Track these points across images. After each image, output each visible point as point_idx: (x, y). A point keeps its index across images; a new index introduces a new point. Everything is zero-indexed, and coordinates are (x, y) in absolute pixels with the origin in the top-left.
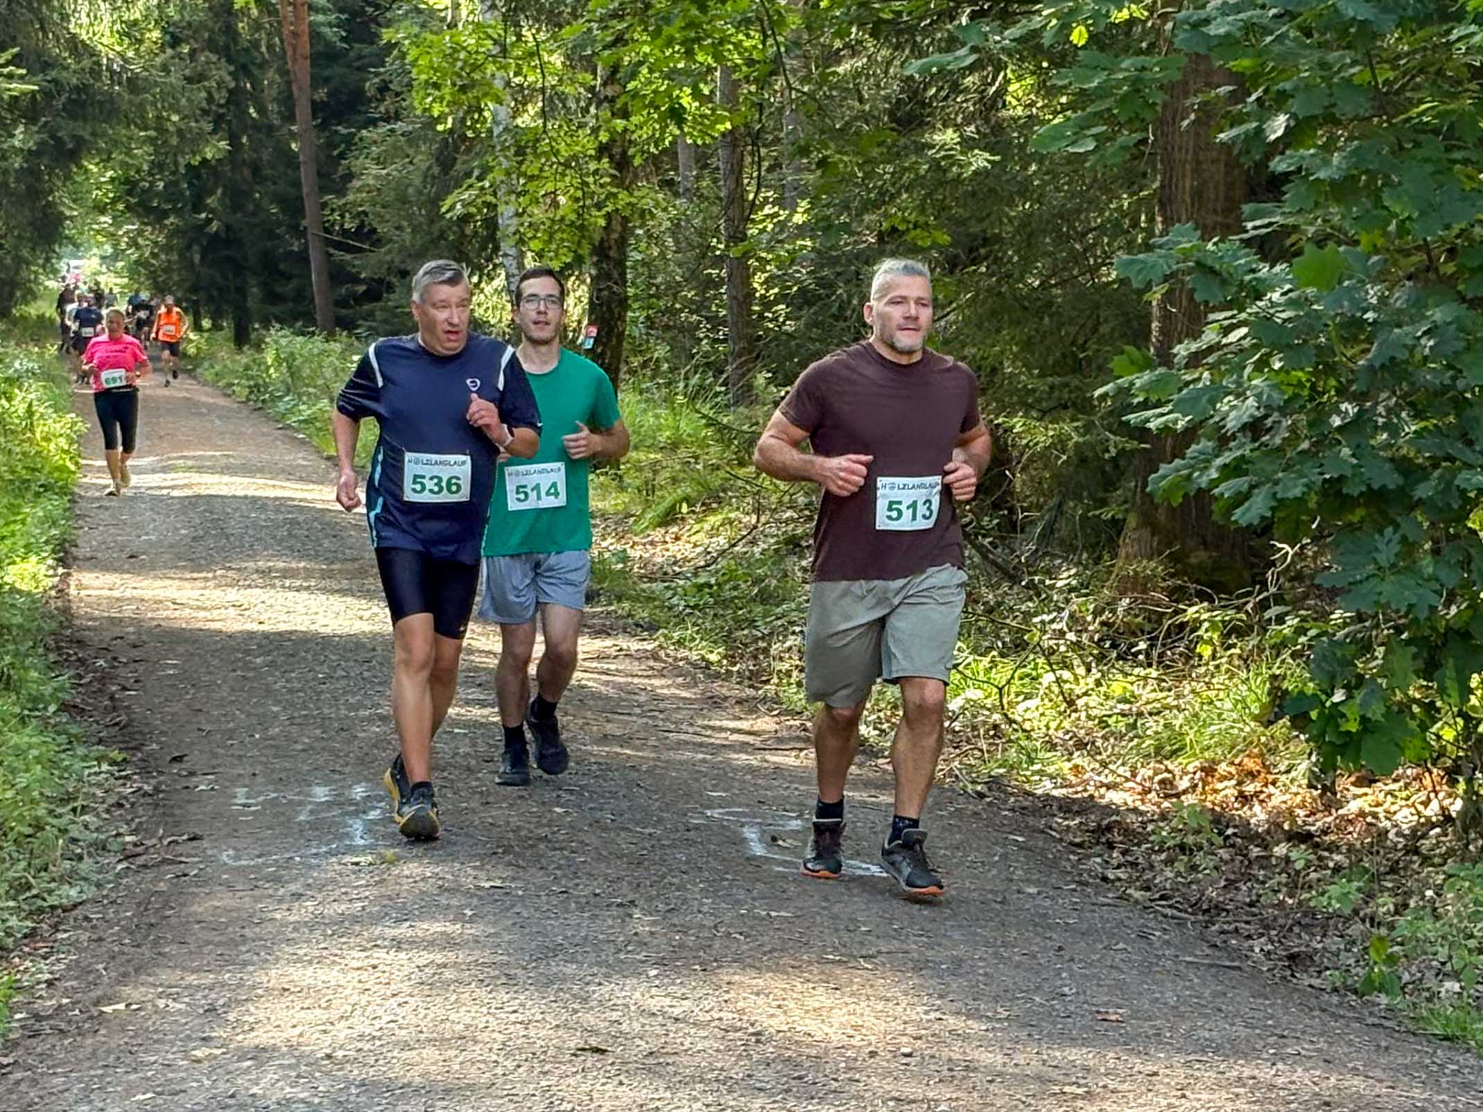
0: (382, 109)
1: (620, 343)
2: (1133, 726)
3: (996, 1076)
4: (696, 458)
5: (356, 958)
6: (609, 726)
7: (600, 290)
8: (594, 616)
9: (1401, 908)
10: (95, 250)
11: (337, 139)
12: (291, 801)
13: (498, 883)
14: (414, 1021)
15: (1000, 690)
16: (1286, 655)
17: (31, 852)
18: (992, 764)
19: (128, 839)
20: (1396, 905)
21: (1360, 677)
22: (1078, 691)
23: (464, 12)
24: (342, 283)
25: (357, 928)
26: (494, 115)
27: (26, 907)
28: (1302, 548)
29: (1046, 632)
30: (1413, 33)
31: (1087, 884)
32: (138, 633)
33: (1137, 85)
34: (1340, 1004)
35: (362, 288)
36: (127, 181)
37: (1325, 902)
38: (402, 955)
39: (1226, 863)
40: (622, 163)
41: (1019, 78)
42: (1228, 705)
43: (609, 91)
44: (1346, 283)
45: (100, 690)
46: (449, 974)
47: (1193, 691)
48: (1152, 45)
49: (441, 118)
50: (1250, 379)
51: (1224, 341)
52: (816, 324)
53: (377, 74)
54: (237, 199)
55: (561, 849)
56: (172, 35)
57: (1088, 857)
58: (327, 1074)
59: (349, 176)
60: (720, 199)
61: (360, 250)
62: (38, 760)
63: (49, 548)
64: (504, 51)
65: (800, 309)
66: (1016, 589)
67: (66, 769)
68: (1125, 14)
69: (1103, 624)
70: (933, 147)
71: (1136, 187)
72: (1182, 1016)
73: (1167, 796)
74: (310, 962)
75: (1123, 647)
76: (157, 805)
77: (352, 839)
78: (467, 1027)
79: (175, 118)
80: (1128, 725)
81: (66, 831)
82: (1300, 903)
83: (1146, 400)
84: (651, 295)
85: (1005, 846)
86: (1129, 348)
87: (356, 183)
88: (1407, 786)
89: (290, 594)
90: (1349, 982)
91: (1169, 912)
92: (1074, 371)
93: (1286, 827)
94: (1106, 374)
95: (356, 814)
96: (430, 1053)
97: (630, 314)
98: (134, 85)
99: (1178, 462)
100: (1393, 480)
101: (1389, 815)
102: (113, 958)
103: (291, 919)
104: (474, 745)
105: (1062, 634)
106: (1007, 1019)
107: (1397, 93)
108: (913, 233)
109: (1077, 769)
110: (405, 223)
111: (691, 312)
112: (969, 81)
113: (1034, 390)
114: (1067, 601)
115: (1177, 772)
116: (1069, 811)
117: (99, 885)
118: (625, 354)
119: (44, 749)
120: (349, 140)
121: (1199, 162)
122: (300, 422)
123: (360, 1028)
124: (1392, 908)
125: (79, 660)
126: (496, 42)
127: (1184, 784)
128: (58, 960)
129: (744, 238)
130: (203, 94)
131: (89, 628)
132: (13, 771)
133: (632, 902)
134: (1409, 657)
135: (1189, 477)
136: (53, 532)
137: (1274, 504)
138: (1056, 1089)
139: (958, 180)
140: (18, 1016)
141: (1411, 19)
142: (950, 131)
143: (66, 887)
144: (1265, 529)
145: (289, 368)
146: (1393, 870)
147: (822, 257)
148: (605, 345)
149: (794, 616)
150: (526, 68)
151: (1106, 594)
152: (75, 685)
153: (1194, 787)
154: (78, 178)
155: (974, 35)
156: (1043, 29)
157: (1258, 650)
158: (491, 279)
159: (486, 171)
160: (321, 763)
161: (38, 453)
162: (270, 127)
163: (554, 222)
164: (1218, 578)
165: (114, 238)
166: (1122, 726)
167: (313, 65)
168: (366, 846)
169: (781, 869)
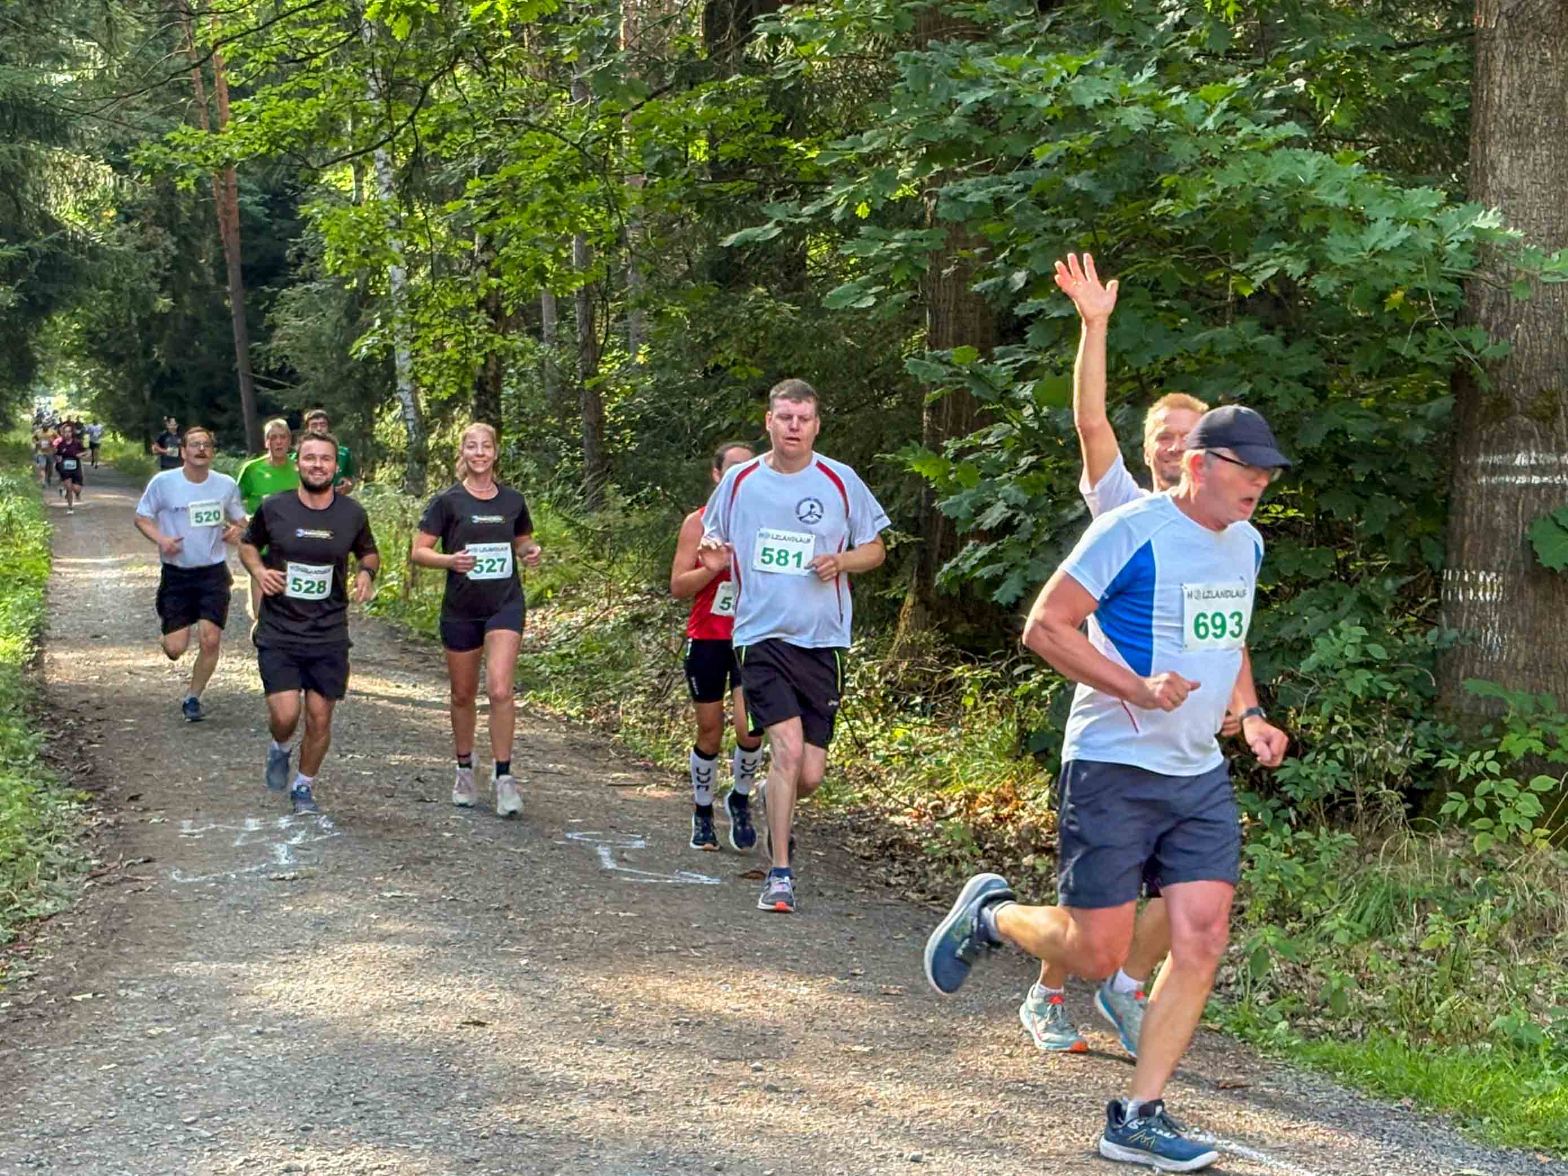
0: (300, 272)
2: (912, 764)
4: (559, 554)
5: (281, 954)
10: (63, 389)
11: (262, 298)
12: (228, 832)
13: (398, 893)
16: (1032, 705)
17: (14, 874)
19: (94, 862)
22: (868, 735)
23: (366, 194)
26: (392, 276)
27: (10, 918)
31: (873, 888)
32: (102, 699)
33: (908, 252)
36: (89, 332)
40: (497, 314)
41: (817, 246)
42: (987, 746)
43: (485, 256)
45: (69, 744)
47: (959, 736)
48: (920, 218)
50: (1000, 485)
52: (655, 445)
53: (295, 244)
54: (180, 346)
55: (449, 865)
56: (126, 212)
57: (876, 867)
59: (273, 327)
60: (577, 344)
61: (282, 386)
62: (19, 798)
63: (26, 630)
64: (399, 223)
65: (643, 432)
67: (42, 808)
68: (899, 193)
69: (887, 682)
70: (746, 300)
71: (908, 332)
73: (938, 819)
74: (244, 958)
75: (903, 700)
76: (117, 836)
77: (278, 859)
79: (129, 279)
80: (907, 763)
81: (42, 856)
84: (520, 421)
85: (809, 859)
87: (278, 333)
93: (1033, 842)
95: (282, 840)
98: (94, 252)
102: (82, 958)
104: (378, 784)
105: (854, 691)
107: (1114, 256)
108: (732, 370)
109: (865, 799)
110: (319, 365)
111: (554, 435)
114: (858, 664)
115: (947, 801)
116: (860, 831)
117: (70, 899)
119: (24, 790)
120: (272, 298)
121: (959, 311)
125: (52, 720)
126: (392, 217)
127: (952, 809)
128: (37, 960)
129: (596, 373)
130: (152, 261)
131: (61, 695)
133: (507, 906)
136: (30, 617)
139: (767, 326)
140: (4, 1005)
141: (1125, 194)
143: (44, 901)
147: (660, 391)
149: (638, 679)
150: (417, 238)
151: (889, 659)
152: (49, 740)
153: (960, 811)
154: (48, 330)
155: (778, 211)
156: (834, 205)
157: (1011, 701)
158: (391, 410)
159: (386, 320)
160: (253, 799)
161: (17, 554)
162: (207, 287)
163: (442, 361)
164: (977, 644)
165: (78, 379)
166: (902, 762)
167: (242, 237)
168: (290, 866)
169: (627, 879)
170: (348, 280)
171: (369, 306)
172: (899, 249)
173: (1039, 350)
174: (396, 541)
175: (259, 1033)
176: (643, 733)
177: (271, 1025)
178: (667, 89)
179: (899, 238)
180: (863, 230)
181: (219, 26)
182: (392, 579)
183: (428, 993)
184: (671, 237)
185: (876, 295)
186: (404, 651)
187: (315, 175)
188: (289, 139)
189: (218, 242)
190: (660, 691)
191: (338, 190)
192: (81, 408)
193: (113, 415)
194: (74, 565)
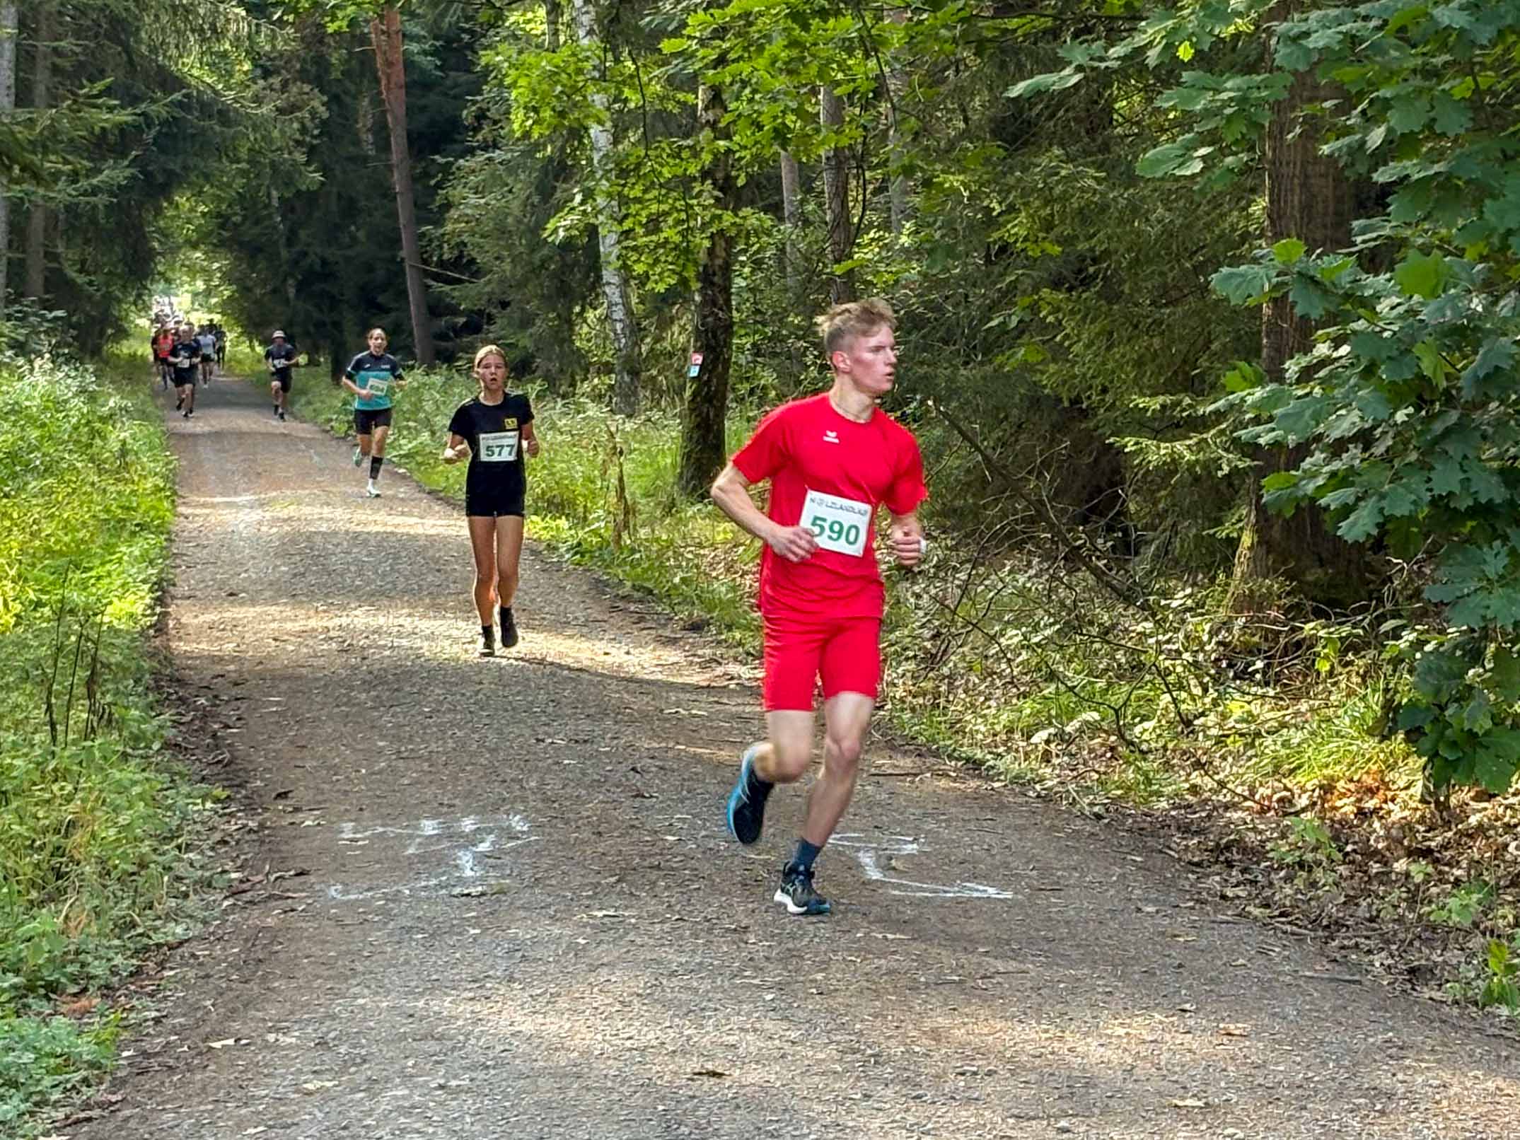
0: (480, 137)
1: (726, 369)
2: (1252, 745)
3: (1116, 1091)
5: (468, 991)
7: (705, 317)
10: (186, 287)
11: (433, 170)
12: (399, 836)
13: (611, 912)
14: (528, 1050)
15: (1116, 711)
17: (136, 891)
18: (1110, 786)
19: (234, 875)
20: (1516, 918)
22: (1195, 711)
23: (562, 39)
24: (440, 315)
25: (469, 959)
27: (132, 946)
28: (1420, 564)
29: (1162, 652)
31: (1206, 902)
32: (240, 673)
33: (1242, 101)
34: (1461, 1016)
35: (462, 320)
36: (219, 215)
37: (1444, 913)
38: (515, 985)
39: (1346, 879)
40: (725, 185)
41: (1128, 97)
42: (1347, 721)
43: (711, 115)
44: (1451, 291)
45: (202, 728)
47: (1312, 710)
48: (1259, 59)
51: (1335, 355)
53: (474, 102)
54: (332, 231)
55: (674, 877)
56: (263, 66)
57: (1208, 876)
58: (441, 1103)
59: (448, 206)
60: (826, 223)
61: (460, 281)
62: (141, 797)
63: (146, 587)
64: (603, 74)
65: (909, 333)
66: (1131, 611)
67: (169, 808)
68: (1232, 29)
69: (1219, 643)
70: (1040, 165)
71: (1243, 203)
73: (1286, 814)
74: (422, 993)
75: (1240, 665)
76: (262, 842)
77: (462, 871)
78: (581, 1054)
79: (268, 149)
80: (1246, 745)
81: (170, 869)
82: (1420, 916)
83: (1258, 416)
84: (756, 320)
85: (1124, 866)
86: (1242, 364)
87: (454, 213)
90: (1470, 993)
91: (1288, 928)
92: (1185, 390)
93: (1406, 843)
94: (1217, 390)
95: (466, 846)
97: (735, 341)
98: (224, 116)
100: (1500, 494)
101: (1507, 828)
102: (221, 994)
103: (402, 953)
104: (584, 775)
105: (1179, 654)
107: (1504, 104)
109: (1194, 790)
110: (505, 253)
111: (798, 338)
113: (1146, 409)
114: (1183, 621)
115: (1297, 792)
116: (1187, 830)
117: (205, 922)
118: (731, 381)
119: (147, 786)
120: (446, 170)
121: (1307, 177)
122: (401, 456)
123: (473, 1058)
124: (1511, 918)
125: (180, 699)
127: (1303, 802)
128: (165, 998)
129: (850, 260)
130: (296, 125)
131: (190, 668)
132: (116, 810)
133: (746, 927)
136: (150, 571)
137: (1379, 519)
139: (1064, 198)
140: (125, 1054)
143: (173, 924)
144: (1378, 544)
146: (1514, 883)
147: (930, 280)
148: (710, 372)
149: (906, 642)
150: (627, 92)
151: (1222, 614)
152: (176, 724)
153: (1313, 805)
154: (170, 213)
155: (1079, 54)
156: (1150, 44)
157: (1375, 666)
158: (594, 308)
159: (589, 195)
160: (429, 796)
161: (133, 492)
162: (366, 159)
163: (658, 246)
164: (1333, 594)
165: (207, 273)
166: (1240, 744)
167: (407, 93)
168: (477, 879)
169: (897, 892)
170: (537, 146)
171: (565, 181)
172: (1231, 99)
173: (1408, 225)
174: (603, 473)
175: (441, 1087)
176: (913, 710)
177: (456, 1077)
179: (1232, 86)
180: (1186, 76)
182: (598, 520)
183: (651, 1035)
184: (943, 89)
185: (1203, 158)
186: (614, 609)
187: (500, 16)
189: (377, 102)
190: (933, 656)
191: (527, 34)
192: (210, 311)
193: (249, 318)
194: (204, 505)
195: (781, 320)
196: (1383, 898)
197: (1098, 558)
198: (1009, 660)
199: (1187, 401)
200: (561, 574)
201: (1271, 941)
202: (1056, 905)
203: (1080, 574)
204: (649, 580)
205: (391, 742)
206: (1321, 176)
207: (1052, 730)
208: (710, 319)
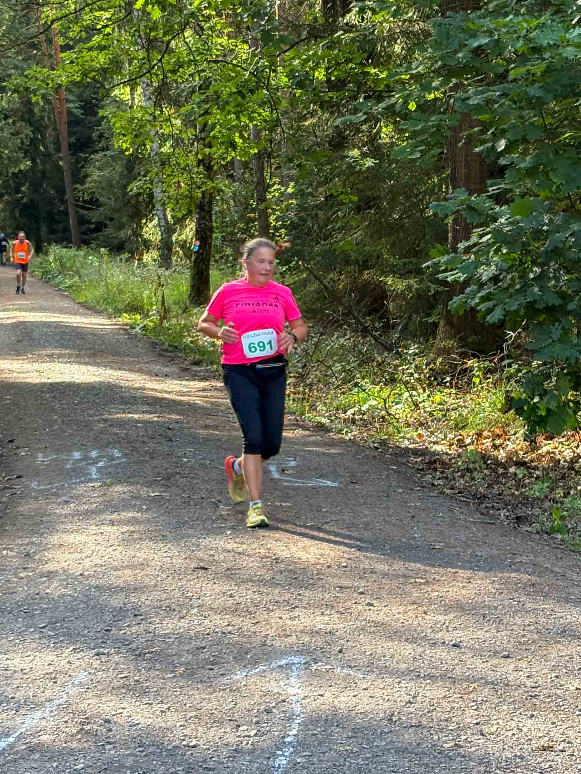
0: (100, 145)
1: (210, 247)
2: (445, 415)
3: (385, 575)
5: (93, 529)
6: (208, 421)
7: (201, 224)
8: (200, 371)
9: (567, 494)
11: (80, 159)
12: (63, 459)
13: (158, 494)
14: (120, 557)
15: (385, 401)
16: (512, 382)
18: (382, 434)
20: (564, 493)
21: (545, 390)
22: (420, 400)
23: (136, 101)
24: (83, 224)
25: (94, 516)
26: (151, 147)
28: (519, 333)
29: (404, 374)
30: (561, 102)
31: (425, 487)
33: (439, 127)
34: (540, 539)
35: (93, 226)
37: (532, 492)
38: (115, 528)
39: (488, 476)
40: (209, 168)
42: (487, 405)
43: (203, 135)
44: (534, 214)
46: (136, 536)
47: (471, 399)
48: (446, 110)
49: (127, 149)
50: (492, 257)
51: (480, 241)
52: (299, 238)
53: (98, 130)
54: (35, 187)
55: (186, 477)
56: (5, 114)
57: (426, 475)
58: (81, 582)
59: (86, 176)
60: (253, 182)
61: (91, 209)
64: (155, 119)
65: (291, 231)
66: (391, 355)
68: (433, 96)
69: (430, 369)
70: (349, 157)
71: (439, 173)
72: (469, 546)
73: (460, 447)
74: (72, 532)
76: (2, 463)
77: (91, 475)
78: (145, 559)
79: (6, 152)
80: (442, 415)
82: (521, 493)
83: (446, 268)
84: (223, 226)
85: (388, 471)
86: (438, 245)
87: (89, 179)
88: (568, 440)
89: (62, 365)
90: (544, 528)
91: (462, 499)
92: (414, 257)
93: (515, 459)
94: (427, 257)
95: (93, 464)
96: (128, 572)
97: (214, 235)
99: (461, 296)
100: (558, 302)
101: (561, 452)
103: (64, 512)
104: (146, 431)
105: (412, 374)
106: (390, 549)
107: (555, 129)
108: (341, 197)
109: (420, 436)
110: (112, 197)
111: (242, 234)
112: (364, 127)
113: (396, 265)
114: (414, 359)
115: (465, 436)
116: (416, 454)
118: (212, 253)
120: (86, 160)
121: (467, 161)
122: (66, 287)
123: (95, 562)
124: (562, 494)
126: (150, 115)
127: (468, 441)
129: (265, 199)
130: (19, 141)
133: (219, 501)
134: (568, 380)
135: (466, 302)
137: (504, 313)
138: (413, 580)
139: (359, 172)
141: (560, 96)
142: (356, 150)
144: (502, 325)
145: (60, 263)
146: (563, 477)
147: (301, 208)
148: (203, 249)
150: (164, 127)
151: (431, 356)
153: (473, 442)
155: (365, 107)
156: (396, 103)
157: (500, 379)
158: (151, 221)
160: (77, 441)
162: (50, 155)
163: (178, 195)
164: (481, 348)
166: (440, 415)
167: (68, 126)
168: (97, 479)
169: (286, 484)
171: (139, 164)
172: (433, 125)
173: (513, 182)
174: (155, 294)
176: (294, 400)
178: (302, 40)
179: (434, 119)
181: (54, 12)
182: (153, 315)
183: (175, 551)
185: (421, 151)
186: (160, 355)
187: (108, 92)
188: (94, 74)
189: (55, 130)
190: (303, 376)
191: (121, 100)
195: (234, 226)
196: (505, 485)
197: (376, 331)
198: (336, 377)
199: (415, 261)
200: (137, 339)
201: (455, 505)
202: (357, 489)
203: (368, 339)
204: (174, 342)
205: (60, 417)
206: (474, 161)
207: (356, 409)
208: (203, 226)
